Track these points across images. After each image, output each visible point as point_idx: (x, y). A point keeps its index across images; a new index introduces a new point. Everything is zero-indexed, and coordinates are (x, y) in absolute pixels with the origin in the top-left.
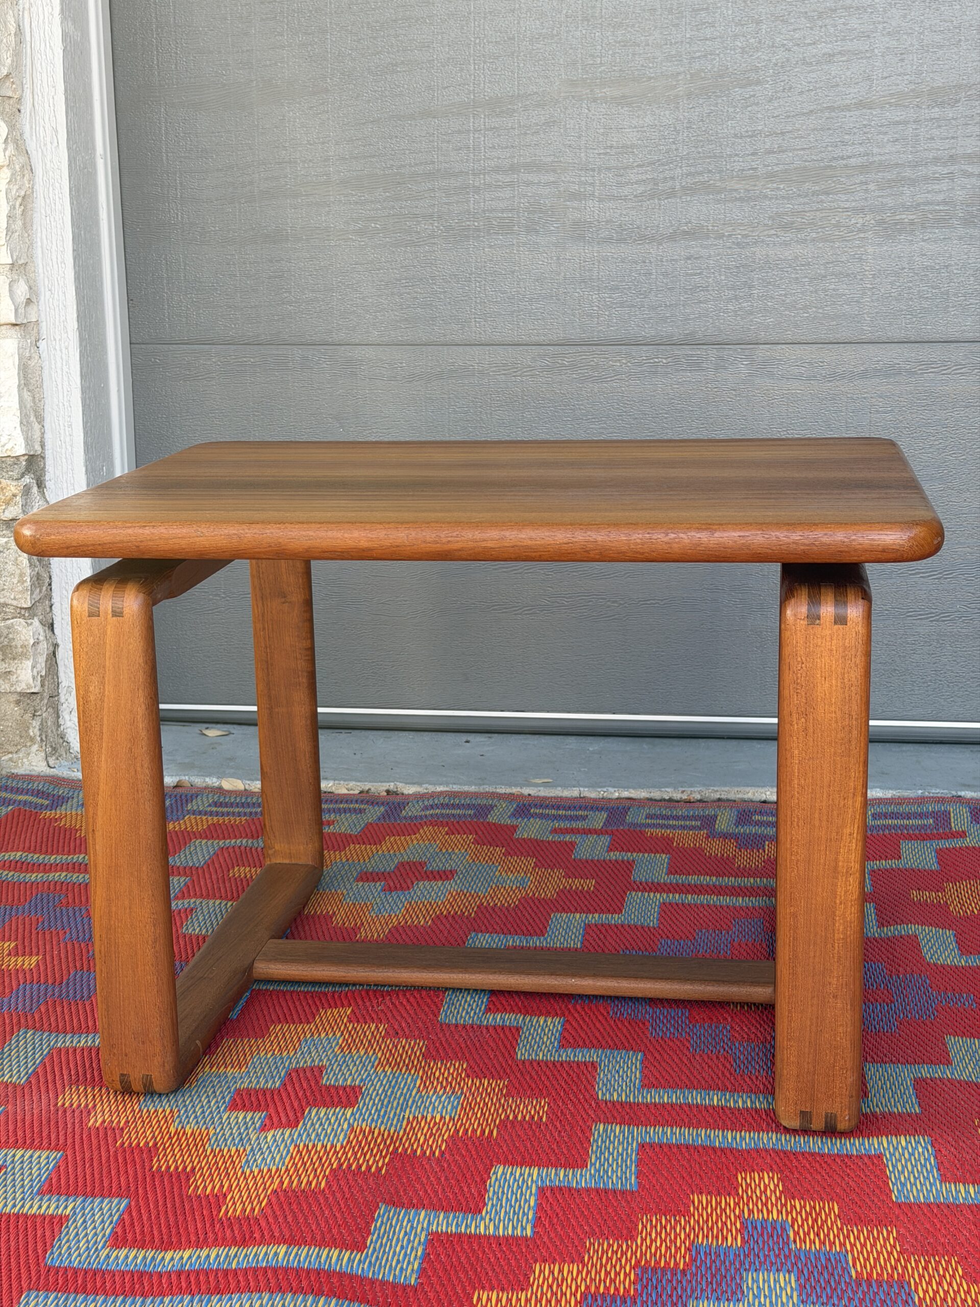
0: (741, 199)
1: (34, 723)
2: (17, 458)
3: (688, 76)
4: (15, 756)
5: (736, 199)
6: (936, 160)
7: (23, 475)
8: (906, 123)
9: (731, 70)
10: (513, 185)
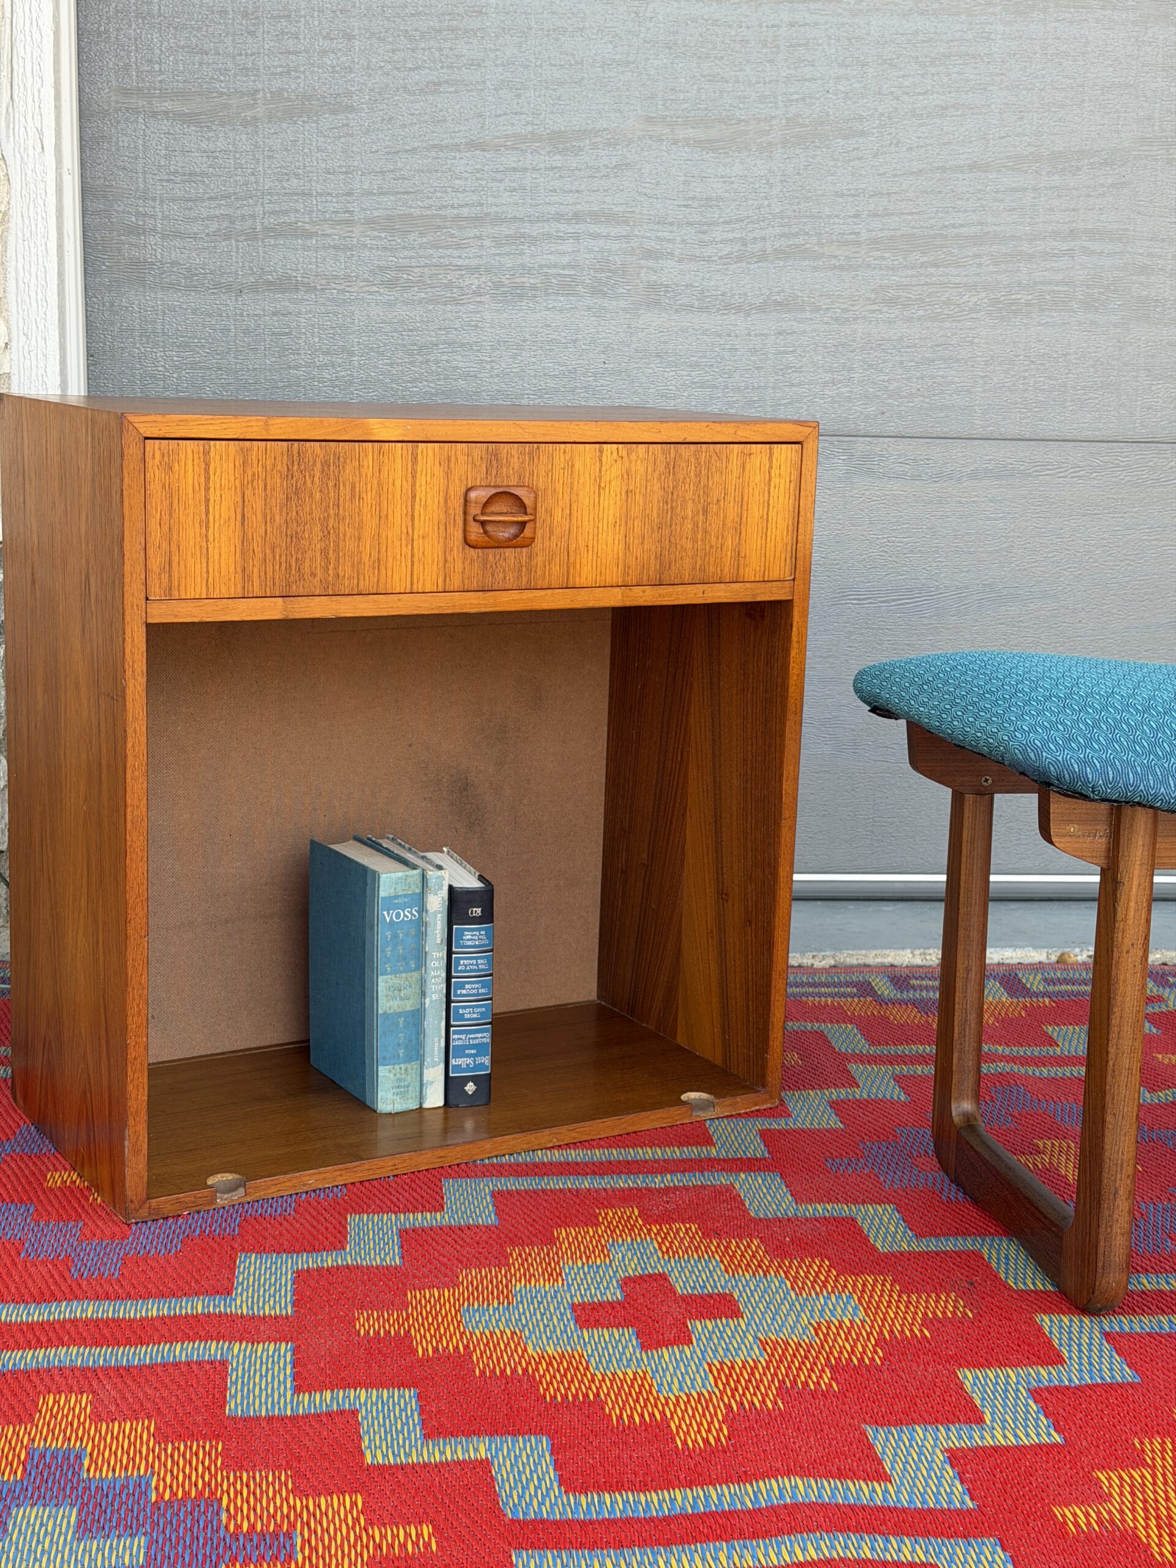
0: (841, 268)
3: (784, 121)
5: (835, 267)
6: (1055, 235)
8: (1024, 190)
9: (832, 118)
10: (577, 237)
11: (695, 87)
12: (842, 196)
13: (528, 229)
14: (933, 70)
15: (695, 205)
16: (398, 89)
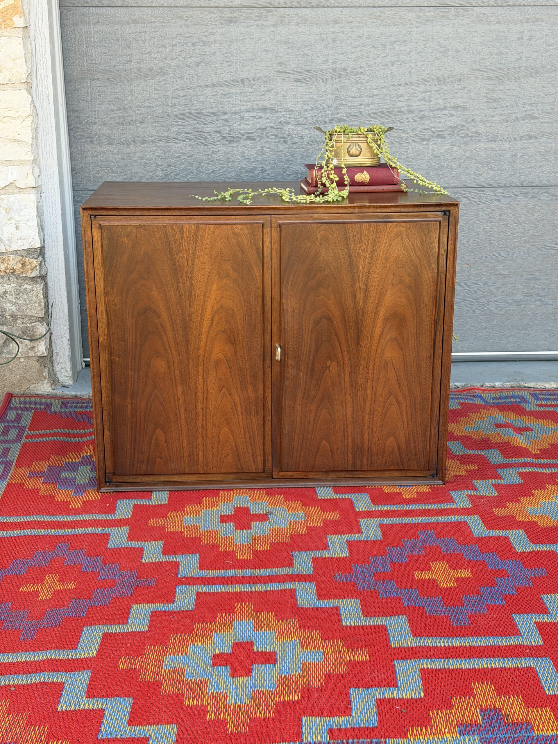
1: (45, 370)
3: (331, 70)
6: (438, 109)
7: (38, 257)
8: (426, 92)
9: (350, 68)
10: (253, 118)
11: (297, 59)
12: (355, 97)
13: (234, 116)
14: (389, 48)
15: (298, 103)
16: (184, 66)
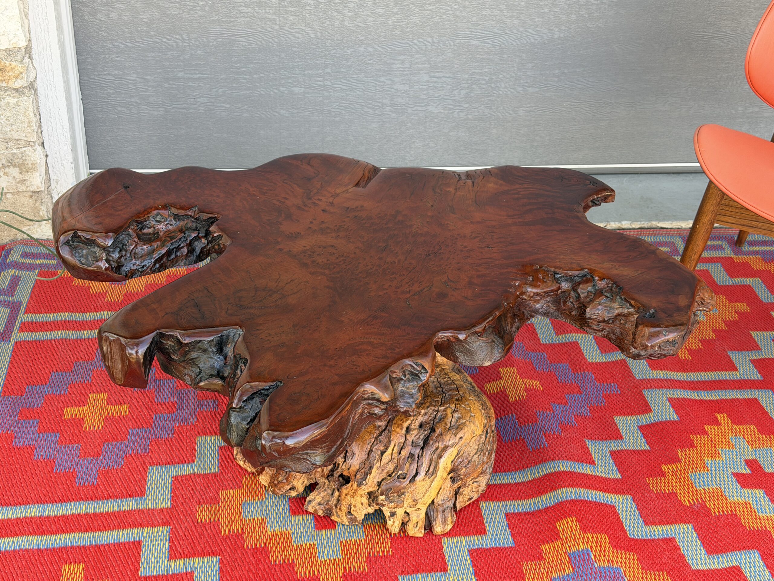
1: (43, 208)
2: (20, 48)
4: (32, 227)
7: (23, 59)
